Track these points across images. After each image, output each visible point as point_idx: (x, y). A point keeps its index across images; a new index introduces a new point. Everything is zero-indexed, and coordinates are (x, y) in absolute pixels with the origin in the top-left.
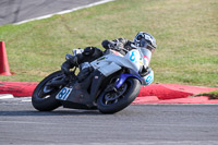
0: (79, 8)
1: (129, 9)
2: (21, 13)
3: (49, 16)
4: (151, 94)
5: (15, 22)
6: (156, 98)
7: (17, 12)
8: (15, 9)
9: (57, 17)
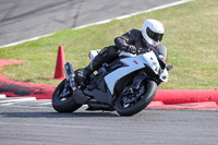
0: (138, 13)
1: (188, 14)
2: (79, 18)
3: (108, 21)
4: (210, 100)
5: (74, 26)
6: (214, 104)
7: (76, 17)
8: (74, 14)
9: (115, 22)
